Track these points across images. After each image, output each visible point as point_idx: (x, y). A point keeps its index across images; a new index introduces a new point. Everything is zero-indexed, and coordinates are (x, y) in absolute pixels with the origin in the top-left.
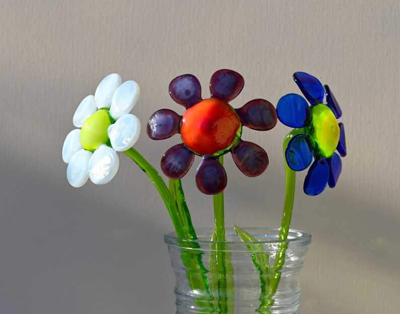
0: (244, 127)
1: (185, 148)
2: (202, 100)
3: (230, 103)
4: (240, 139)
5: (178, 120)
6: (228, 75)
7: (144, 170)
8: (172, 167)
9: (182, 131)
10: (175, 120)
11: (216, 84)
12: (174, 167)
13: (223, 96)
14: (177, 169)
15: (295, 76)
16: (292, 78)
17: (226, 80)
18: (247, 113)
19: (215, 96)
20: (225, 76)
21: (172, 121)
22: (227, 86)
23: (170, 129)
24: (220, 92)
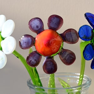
0: (64, 42)
1: (37, 53)
2: (44, 30)
3: (57, 31)
4: (62, 48)
5: (34, 40)
6: (55, 18)
7: (18, 57)
8: (31, 62)
9: (35, 45)
10: (32, 40)
11: (50, 22)
12: (33, 62)
13: (54, 28)
14: (34, 63)
15: (85, 15)
16: (84, 16)
17: (55, 20)
18: (65, 36)
19: (50, 28)
20: (54, 18)
21: (31, 41)
22: (56, 24)
23: (30, 44)
24: (53, 26)
